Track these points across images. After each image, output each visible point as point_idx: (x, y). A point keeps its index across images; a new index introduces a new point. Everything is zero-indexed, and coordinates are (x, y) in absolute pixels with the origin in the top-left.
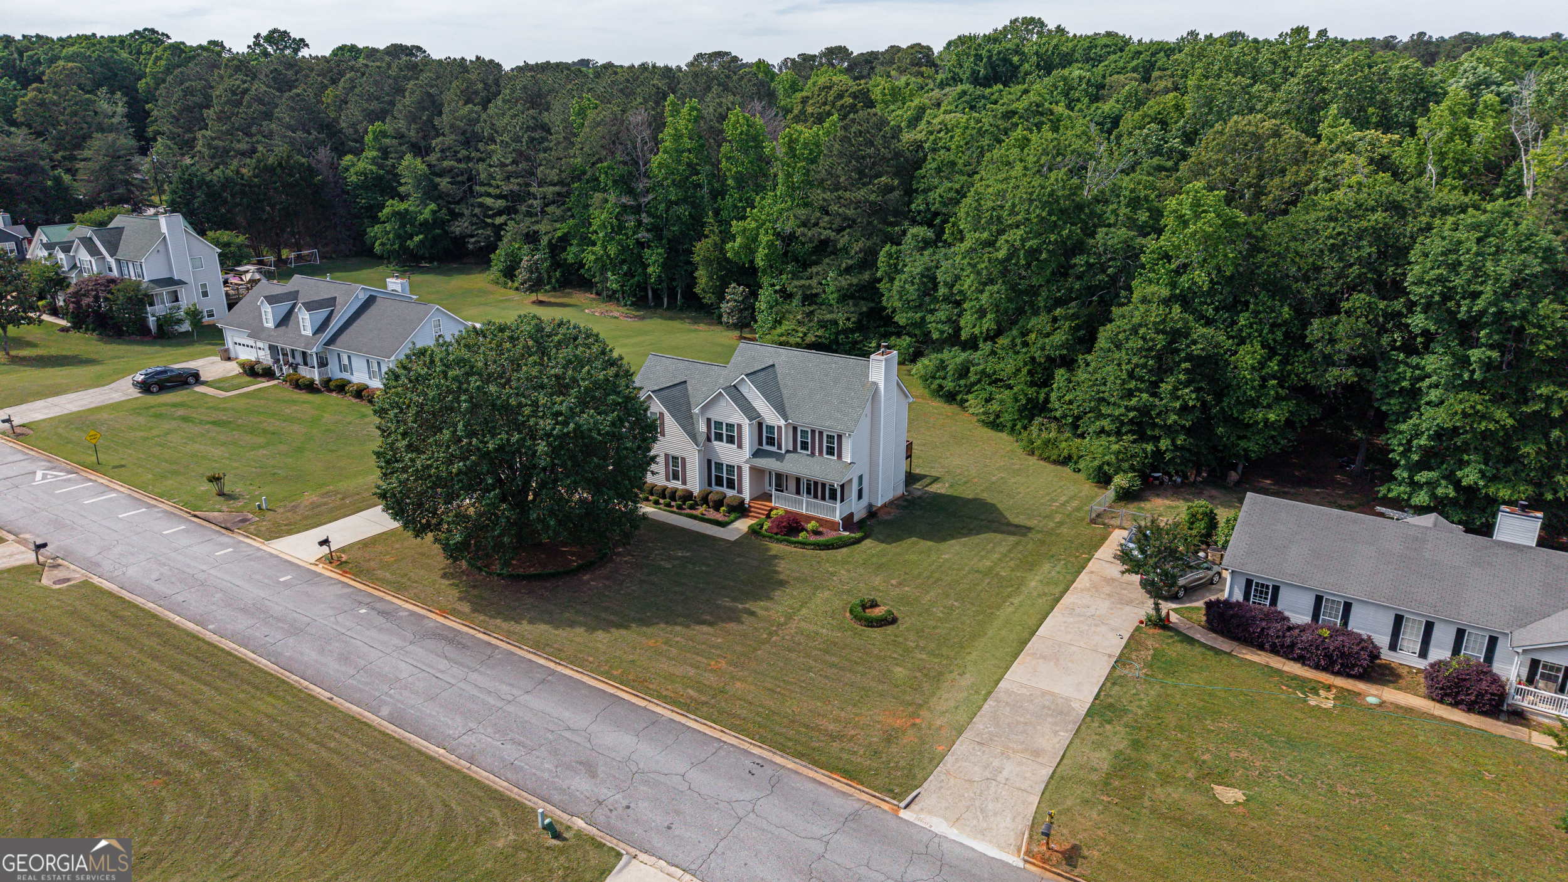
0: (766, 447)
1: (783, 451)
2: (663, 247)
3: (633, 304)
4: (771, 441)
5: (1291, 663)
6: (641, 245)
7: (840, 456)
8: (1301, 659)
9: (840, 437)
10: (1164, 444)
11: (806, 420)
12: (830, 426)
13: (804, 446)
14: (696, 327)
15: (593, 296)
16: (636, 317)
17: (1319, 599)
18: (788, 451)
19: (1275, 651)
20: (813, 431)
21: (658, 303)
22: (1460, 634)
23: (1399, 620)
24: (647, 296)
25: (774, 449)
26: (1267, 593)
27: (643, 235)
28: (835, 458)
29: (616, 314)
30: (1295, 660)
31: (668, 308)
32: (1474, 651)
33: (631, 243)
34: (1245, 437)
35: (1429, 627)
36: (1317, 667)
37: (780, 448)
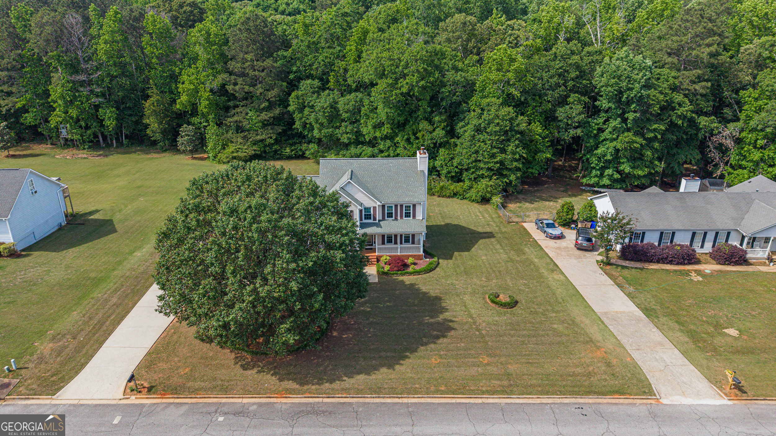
0: (365, 221)
1: (377, 221)
2: (112, 107)
3: (90, 147)
4: (368, 217)
5: (665, 265)
6: (97, 107)
7: (414, 217)
8: (671, 262)
9: (414, 206)
10: (513, 177)
11: (392, 199)
12: (406, 200)
13: (390, 215)
14: (149, 156)
15: (49, 146)
16: (100, 155)
17: (662, 233)
18: (379, 221)
19: (658, 262)
20: (396, 206)
21: (109, 146)
22: (717, 233)
23: (694, 234)
24: (99, 141)
25: (371, 221)
26: (639, 237)
27: (95, 100)
28: (411, 218)
29: (85, 156)
30: (667, 263)
31: (117, 147)
32: (721, 239)
33: (86, 106)
34: (529, 167)
35: (705, 234)
36: (678, 264)
37: (375, 219)
